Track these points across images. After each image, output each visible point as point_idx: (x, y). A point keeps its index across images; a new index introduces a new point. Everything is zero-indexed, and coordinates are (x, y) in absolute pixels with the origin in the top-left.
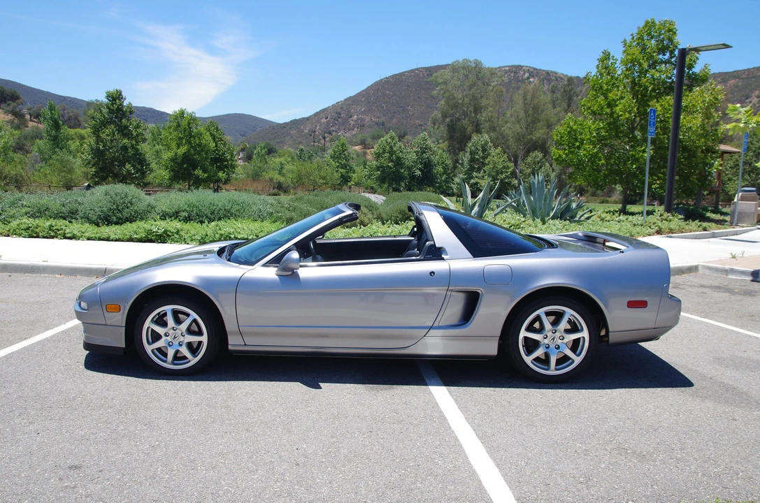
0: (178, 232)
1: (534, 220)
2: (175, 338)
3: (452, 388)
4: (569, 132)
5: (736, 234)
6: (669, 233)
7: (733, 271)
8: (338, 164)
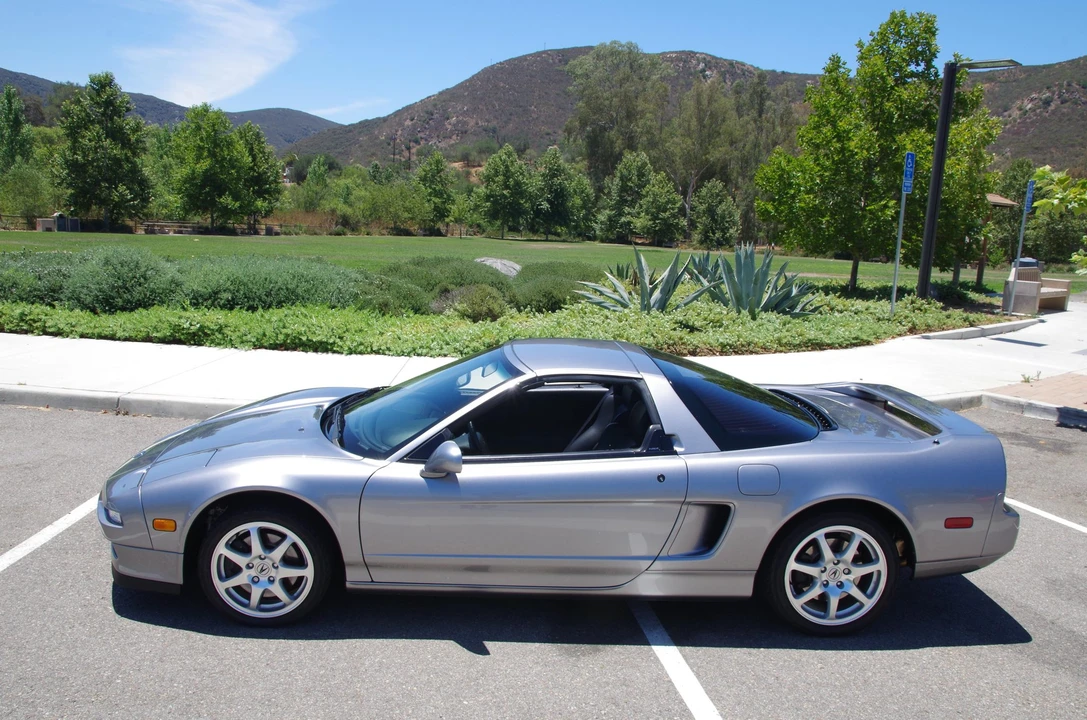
0: (220, 330)
1: (739, 312)
2: (262, 570)
3: (688, 649)
4: (781, 176)
5: (1013, 329)
6: (925, 331)
7: (1031, 407)
8: (430, 190)
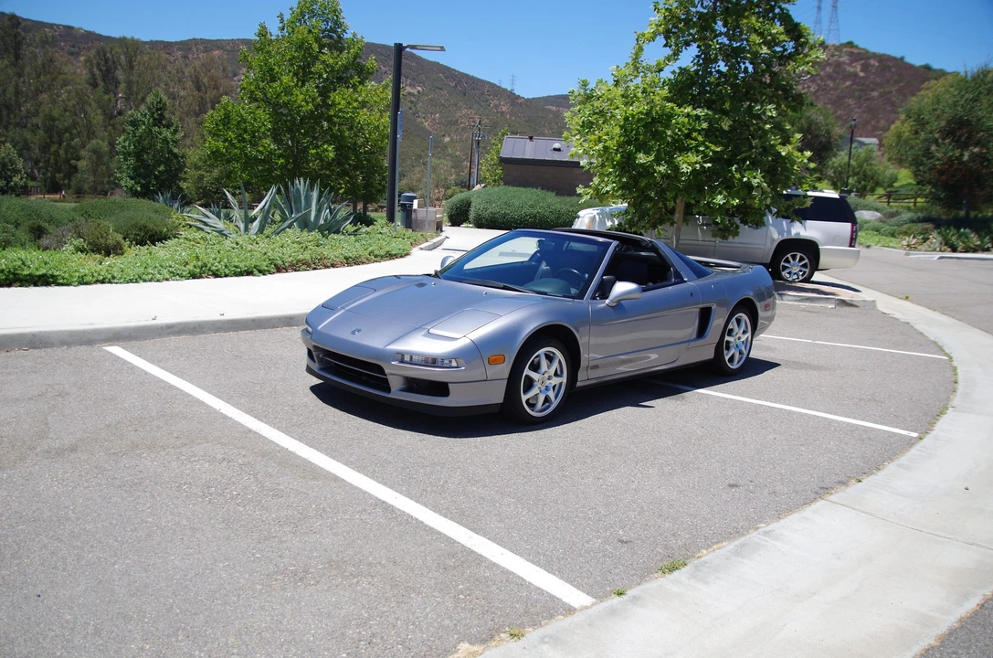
2: (542, 382)
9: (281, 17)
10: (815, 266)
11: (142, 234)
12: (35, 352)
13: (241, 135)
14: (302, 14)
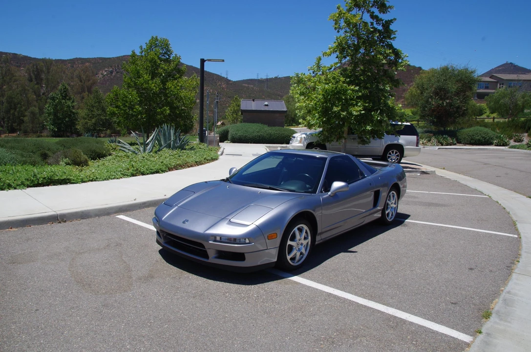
9: (141, 47)
10: (402, 155)
11: (94, 154)
12: (84, 220)
13: (125, 104)
14: (151, 46)
